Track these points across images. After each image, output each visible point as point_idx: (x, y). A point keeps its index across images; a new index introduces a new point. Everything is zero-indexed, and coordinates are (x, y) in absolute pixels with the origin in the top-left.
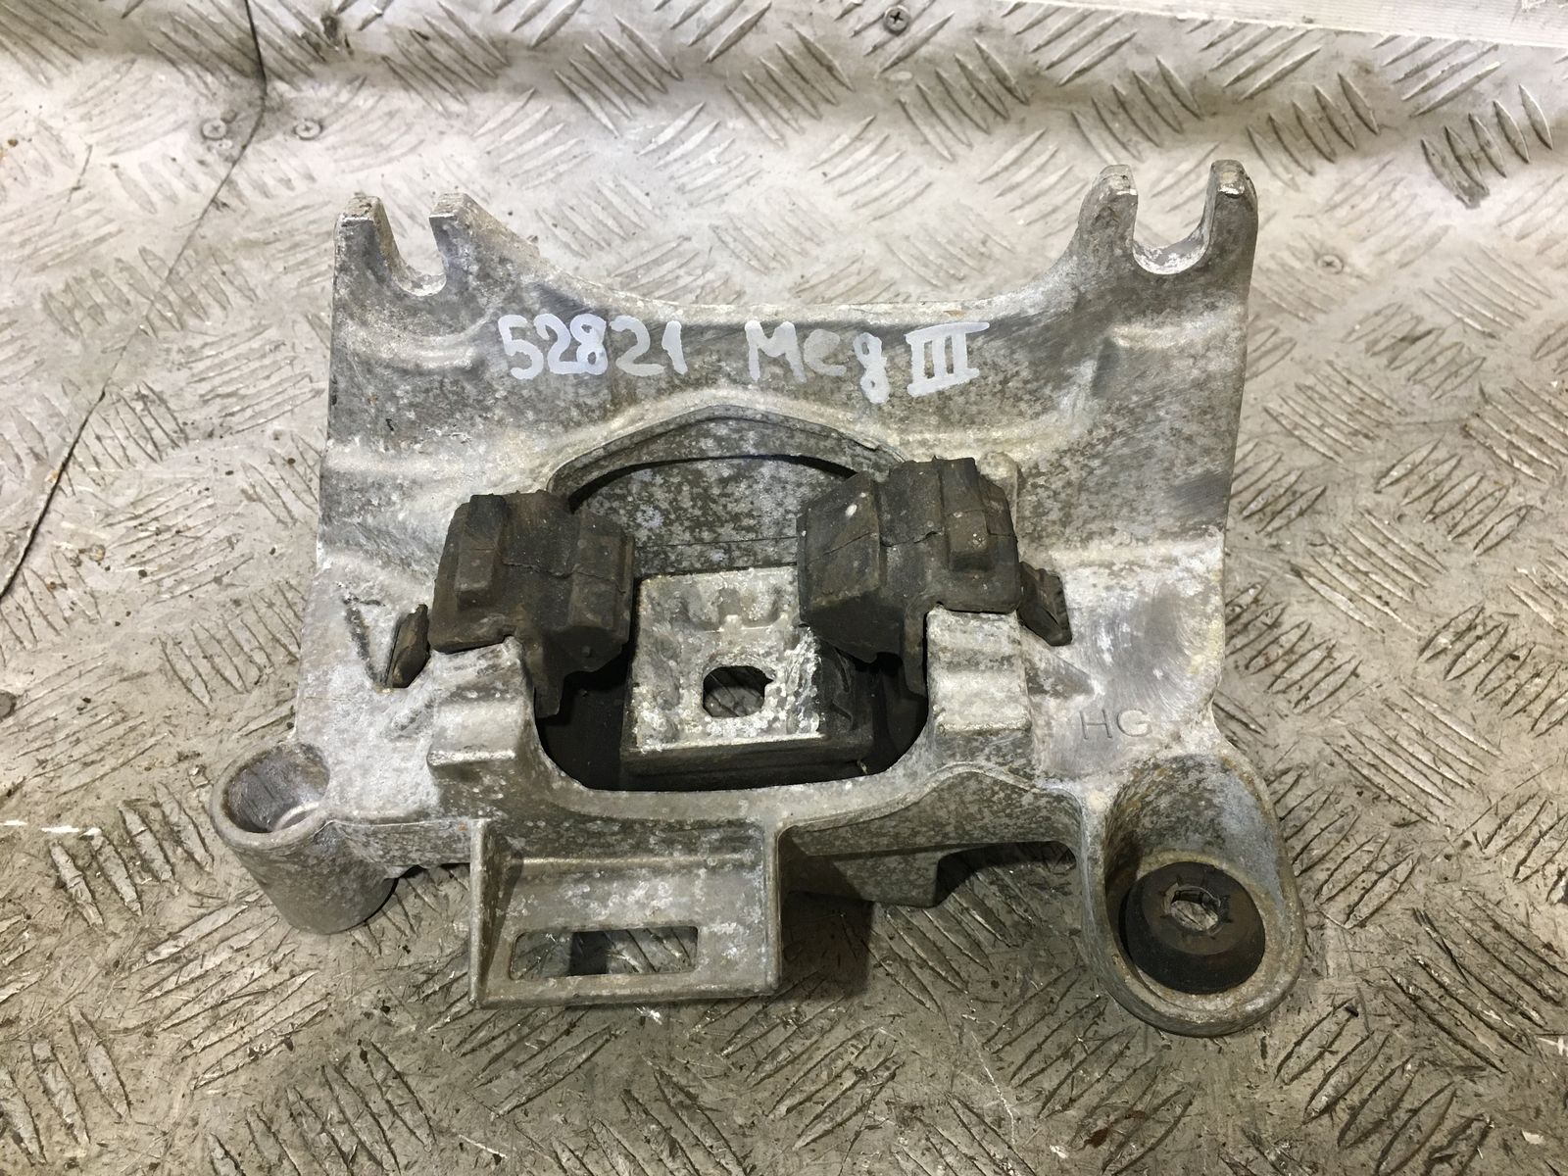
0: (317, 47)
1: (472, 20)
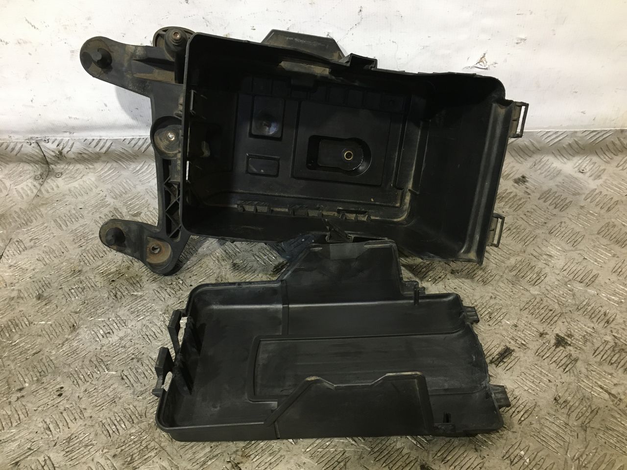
0: (59, 158)
1: (90, 150)
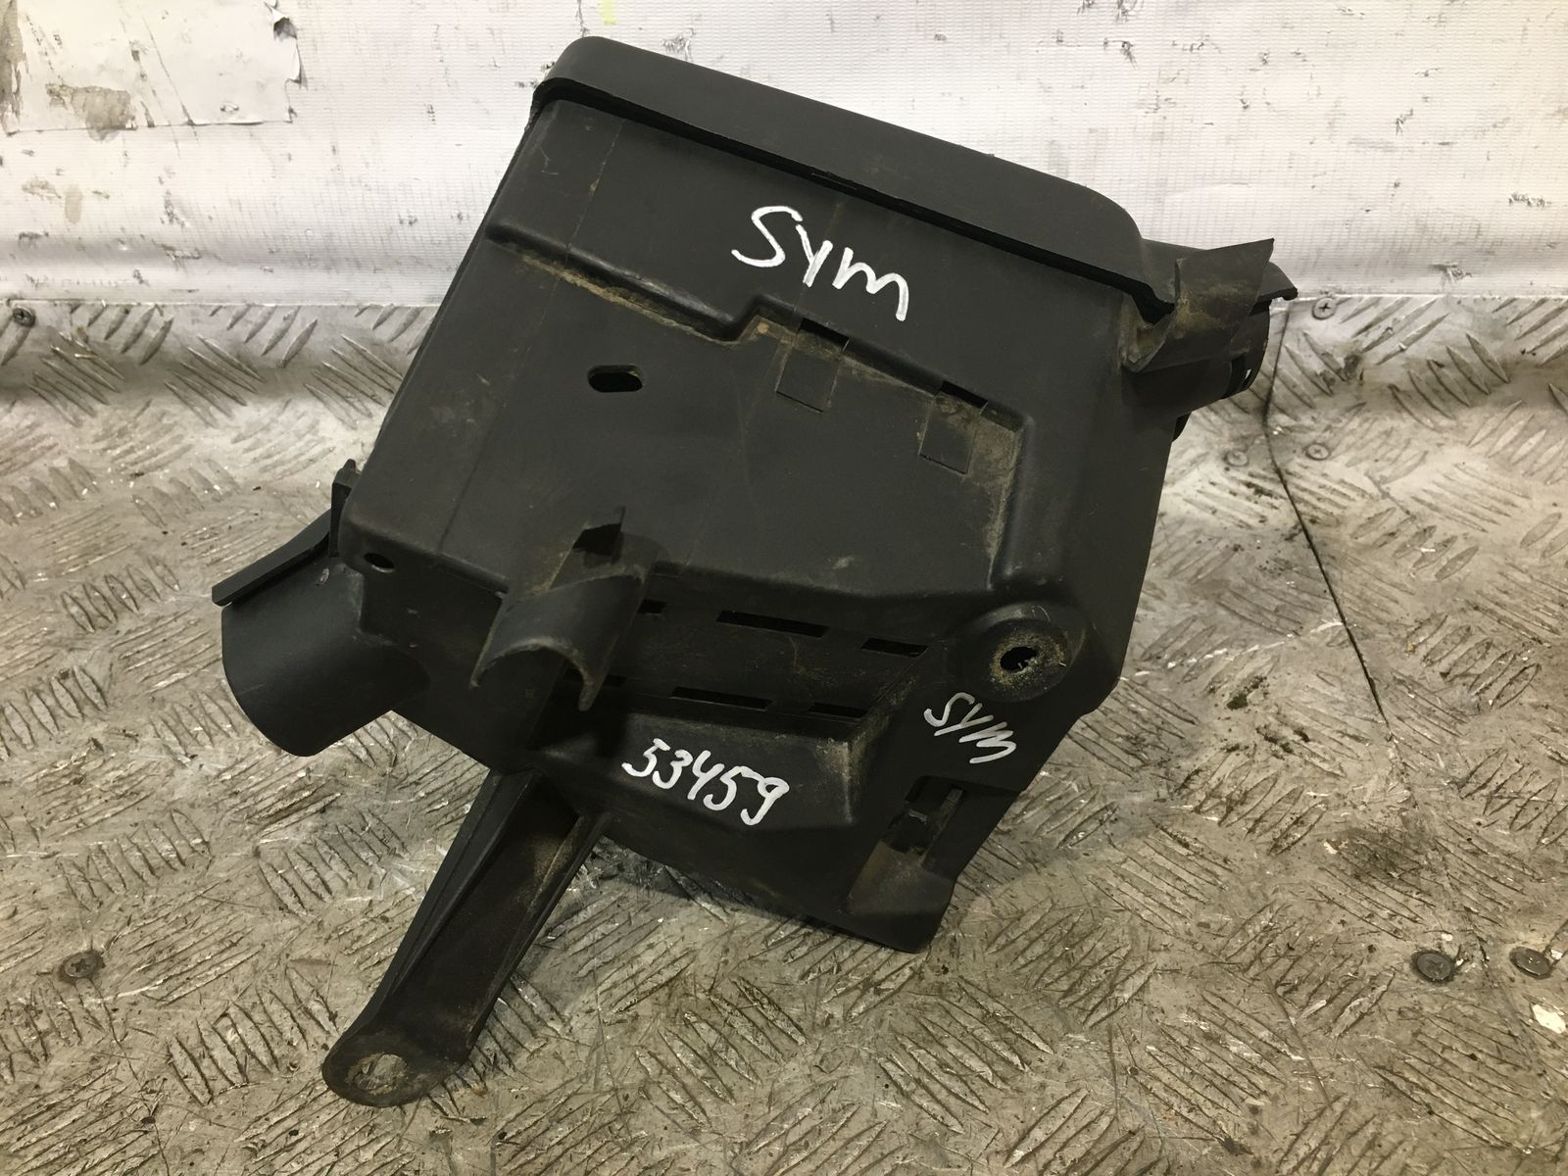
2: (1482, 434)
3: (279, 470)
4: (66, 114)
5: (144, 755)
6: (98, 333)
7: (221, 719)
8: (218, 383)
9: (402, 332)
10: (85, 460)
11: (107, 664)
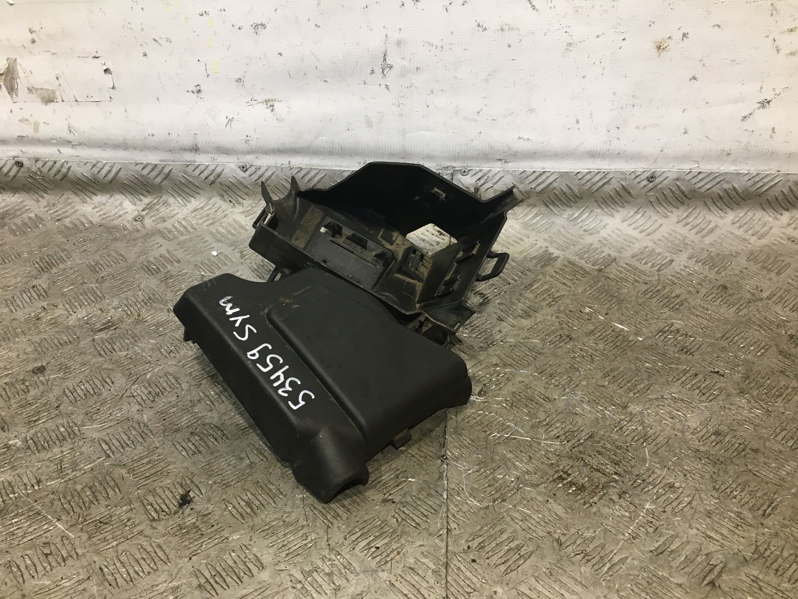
2: (521, 216)
3: (108, 219)
4: (34, 96)
5: (59, 311)
6: (45, 170)
7: (84, 301)
8: (87, 188)
9: (151, 172)
10: (40, 215)
11: (48, 283)
